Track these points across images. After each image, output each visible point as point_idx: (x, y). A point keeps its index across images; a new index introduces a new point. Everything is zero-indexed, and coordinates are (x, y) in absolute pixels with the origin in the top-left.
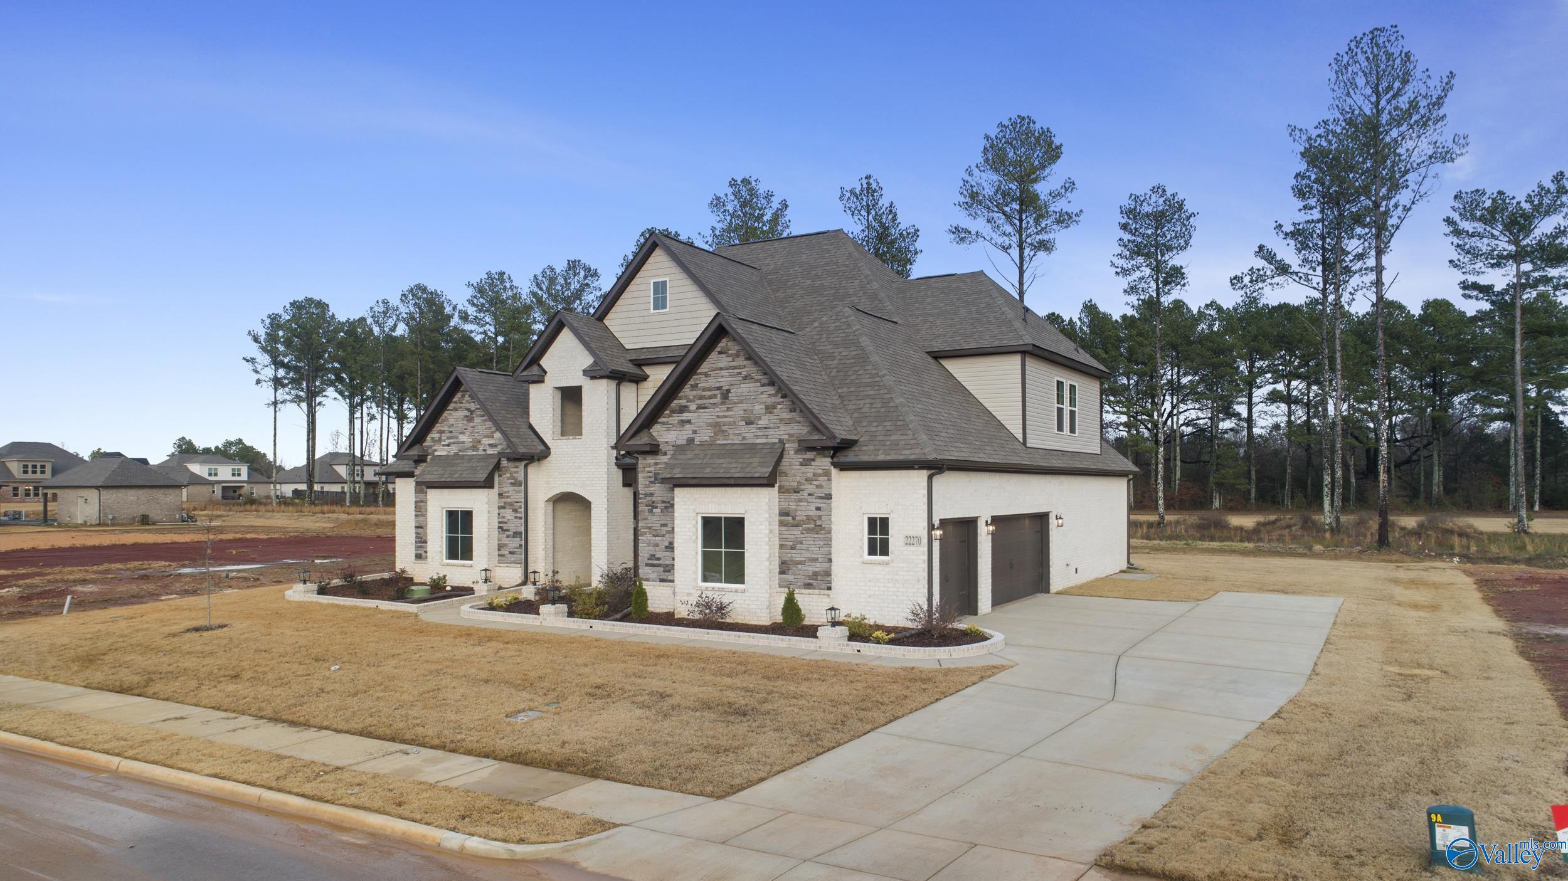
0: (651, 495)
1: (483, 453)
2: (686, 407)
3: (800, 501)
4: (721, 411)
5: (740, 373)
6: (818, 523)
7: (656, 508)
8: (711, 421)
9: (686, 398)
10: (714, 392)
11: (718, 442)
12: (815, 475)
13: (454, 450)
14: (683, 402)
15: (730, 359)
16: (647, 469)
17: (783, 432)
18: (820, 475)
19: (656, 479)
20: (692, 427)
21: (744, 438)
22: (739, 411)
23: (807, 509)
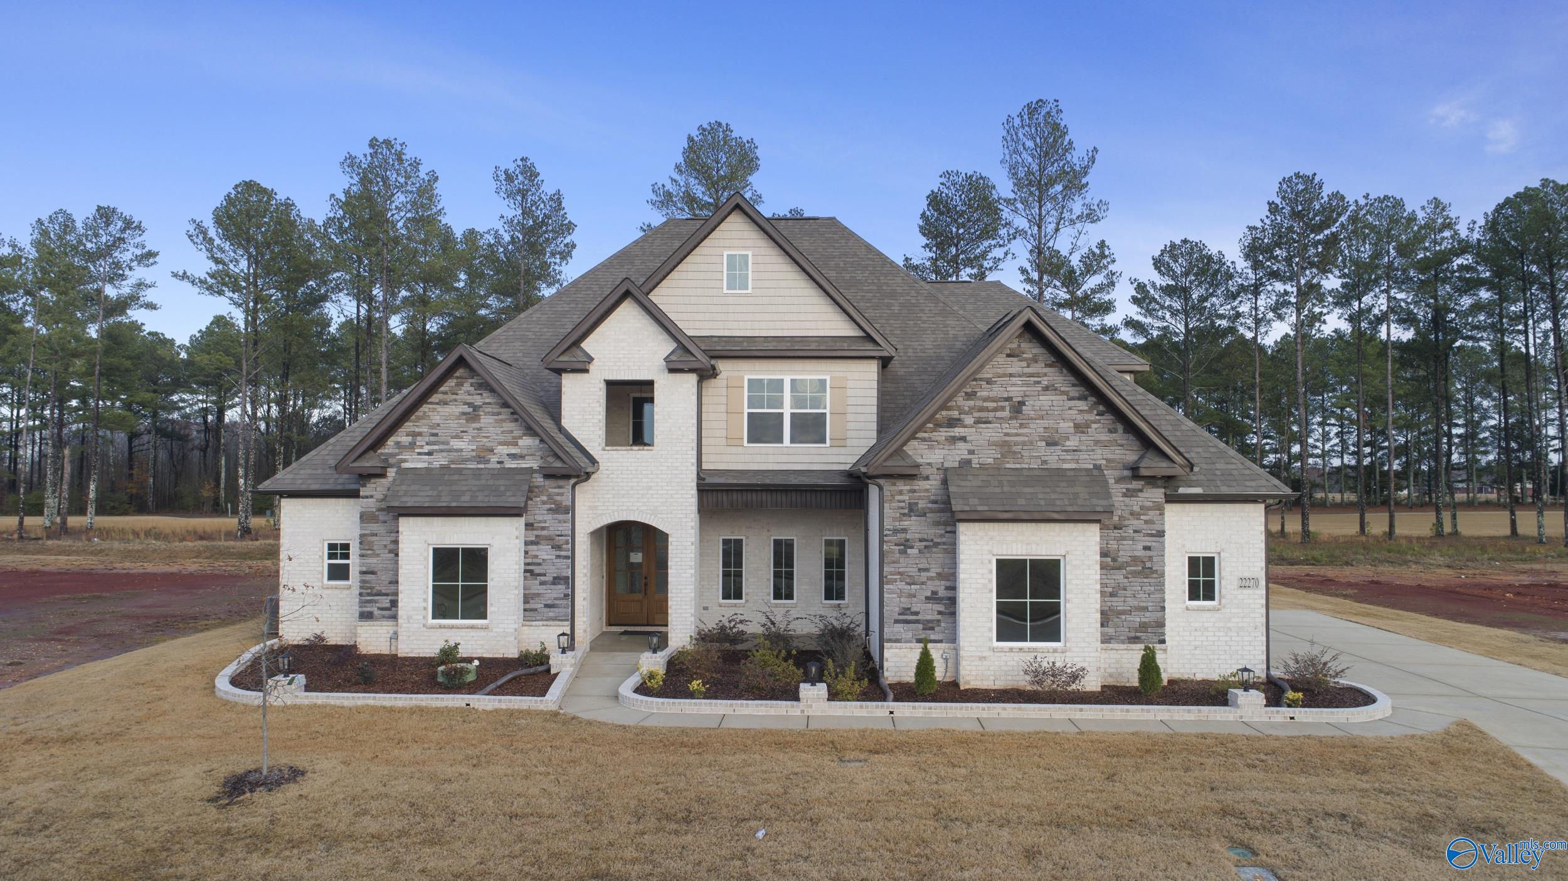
0: (904, 531)
1: (498, 466)
2: (959, 420)
3: (1124, 538)
4: (1012, 427)
5: (1039, 383)
6: (1148, 565)
7: (912, 547)
8: (995, 439)
9: (959, 408)
10: (1000, 404)
11: (1008, 466)
12: (1142, 508)
13: (439, 461)
14: (955, 414)
15: (1024, 364)
16: (898, 498)
17: (1099, 456)
18: (1149, 509)
19: (911, 510)
20: (969, 446)
21: (1045, 462)
22: (1037, 428)
23: (1131, 548)
